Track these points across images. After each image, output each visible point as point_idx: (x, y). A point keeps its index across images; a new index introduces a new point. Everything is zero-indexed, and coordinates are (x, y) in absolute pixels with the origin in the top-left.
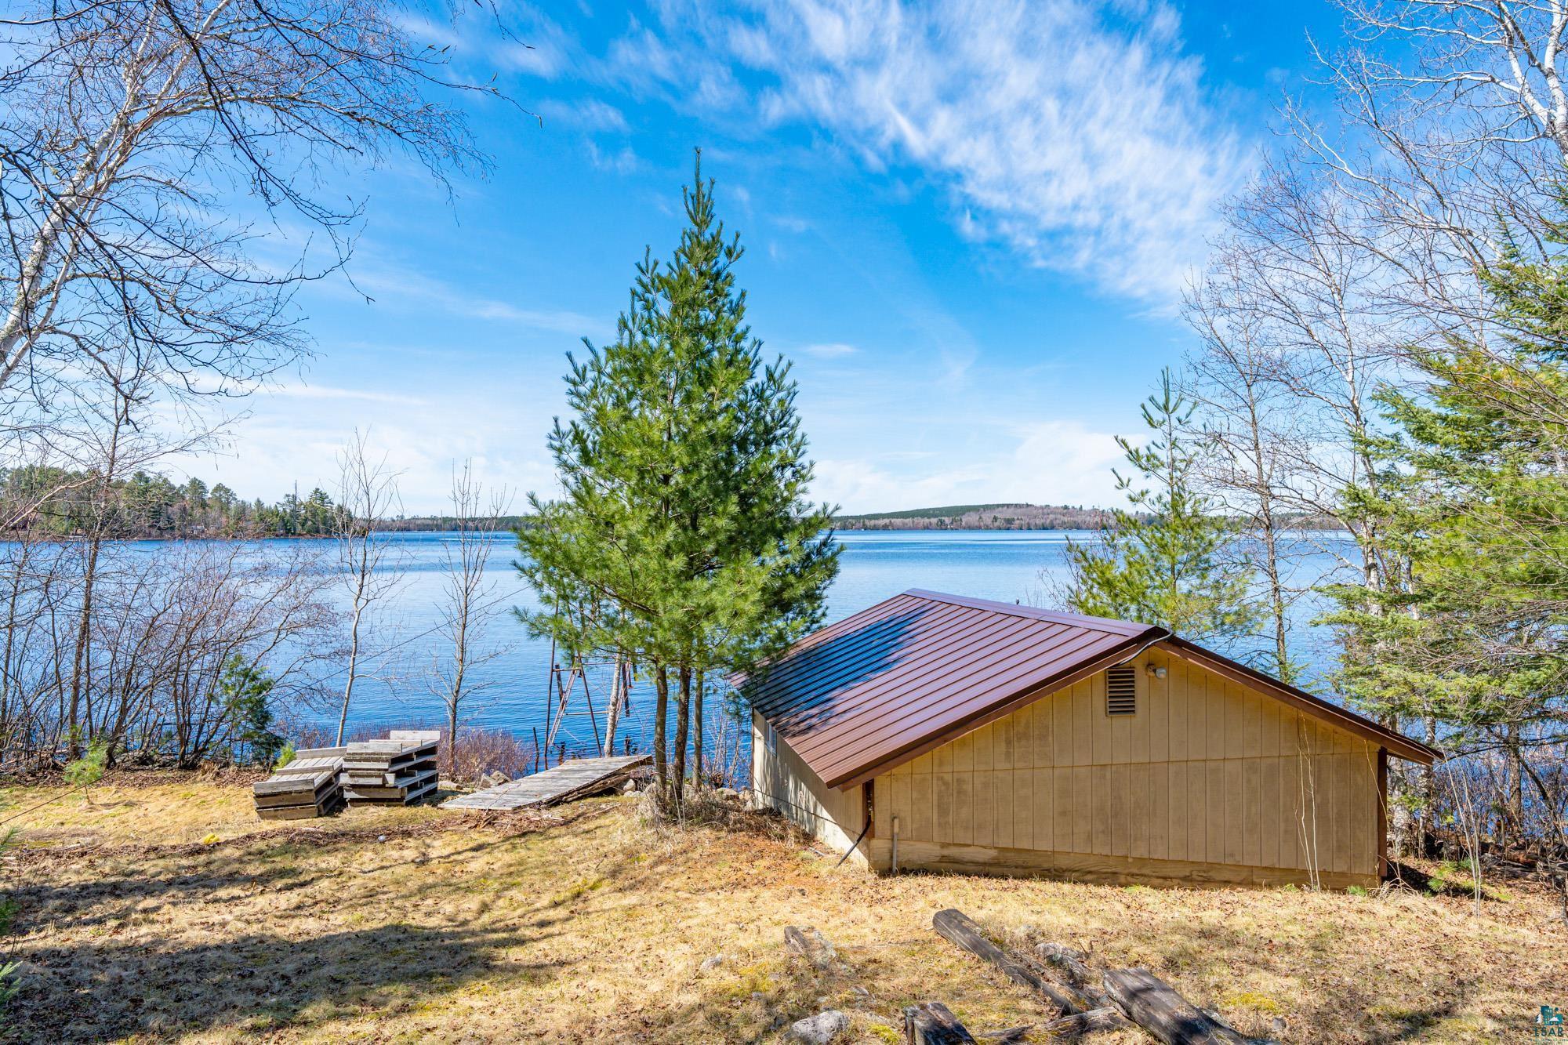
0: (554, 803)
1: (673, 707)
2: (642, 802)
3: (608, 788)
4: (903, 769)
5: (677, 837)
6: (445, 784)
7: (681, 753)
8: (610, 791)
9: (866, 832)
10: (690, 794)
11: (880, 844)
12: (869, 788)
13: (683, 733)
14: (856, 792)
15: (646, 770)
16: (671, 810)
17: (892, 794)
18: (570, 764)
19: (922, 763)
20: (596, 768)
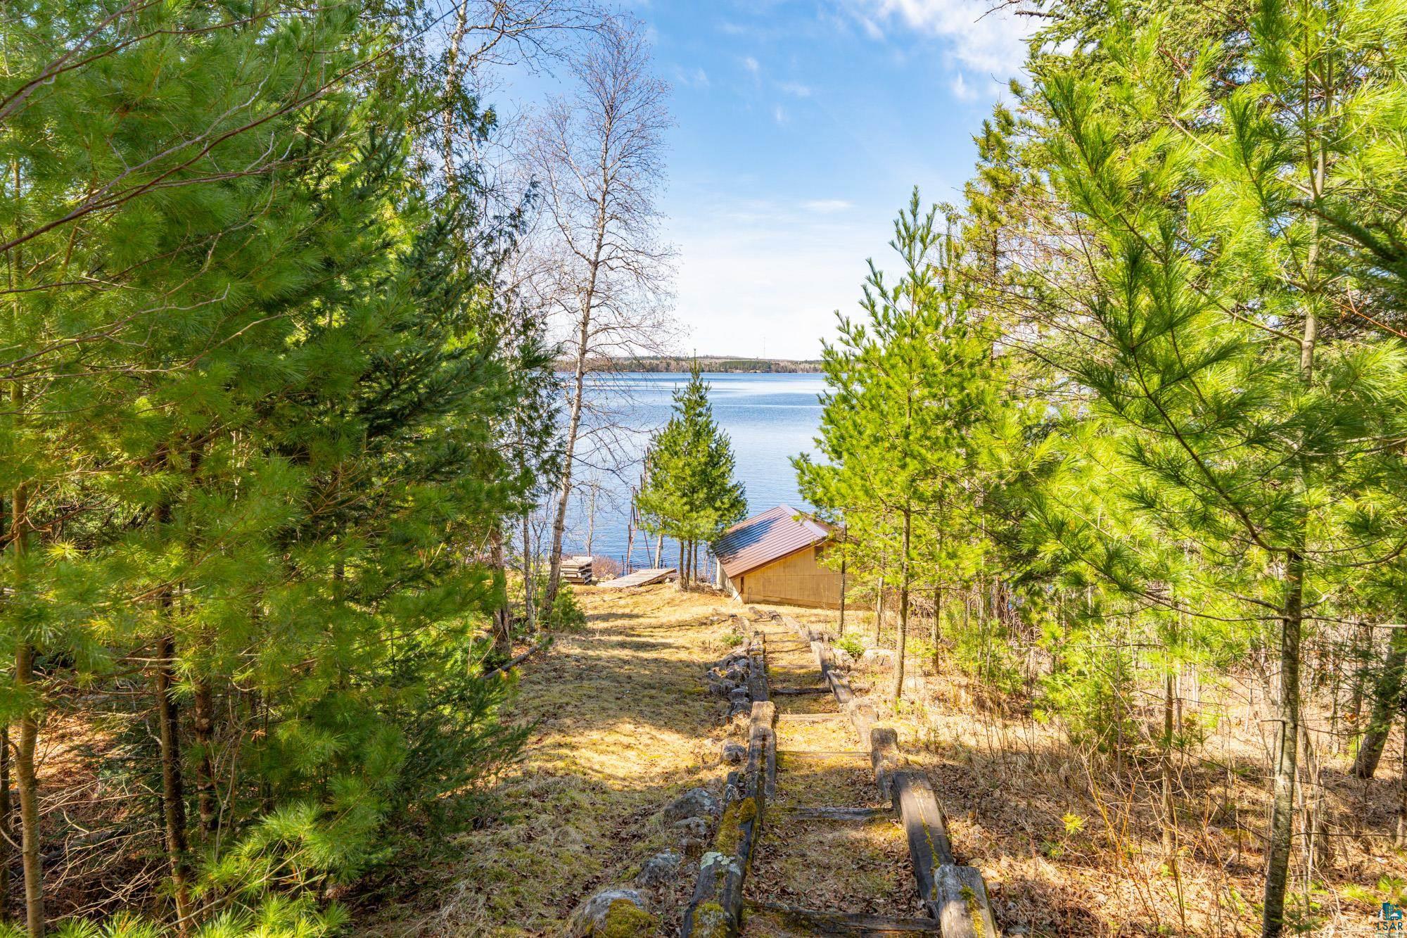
0: (641, 585)
1: (686, 552)
2: (676, 585)
3: (659, 581)
4: (752, 574)
5: (687, 595)
6: (594, 578)
7: (689, 565)
8: (660, 582)
9: (742, 591)
10: (692, 583)
11: (745, 595)
12: (742, 580)
13: (689, 561)
14: (739, 580)
15: (672, 575)
16: (685, 587)
17: (750, 582)
18: (642, 571)
19: (758, 572)
20: (655, 573)
